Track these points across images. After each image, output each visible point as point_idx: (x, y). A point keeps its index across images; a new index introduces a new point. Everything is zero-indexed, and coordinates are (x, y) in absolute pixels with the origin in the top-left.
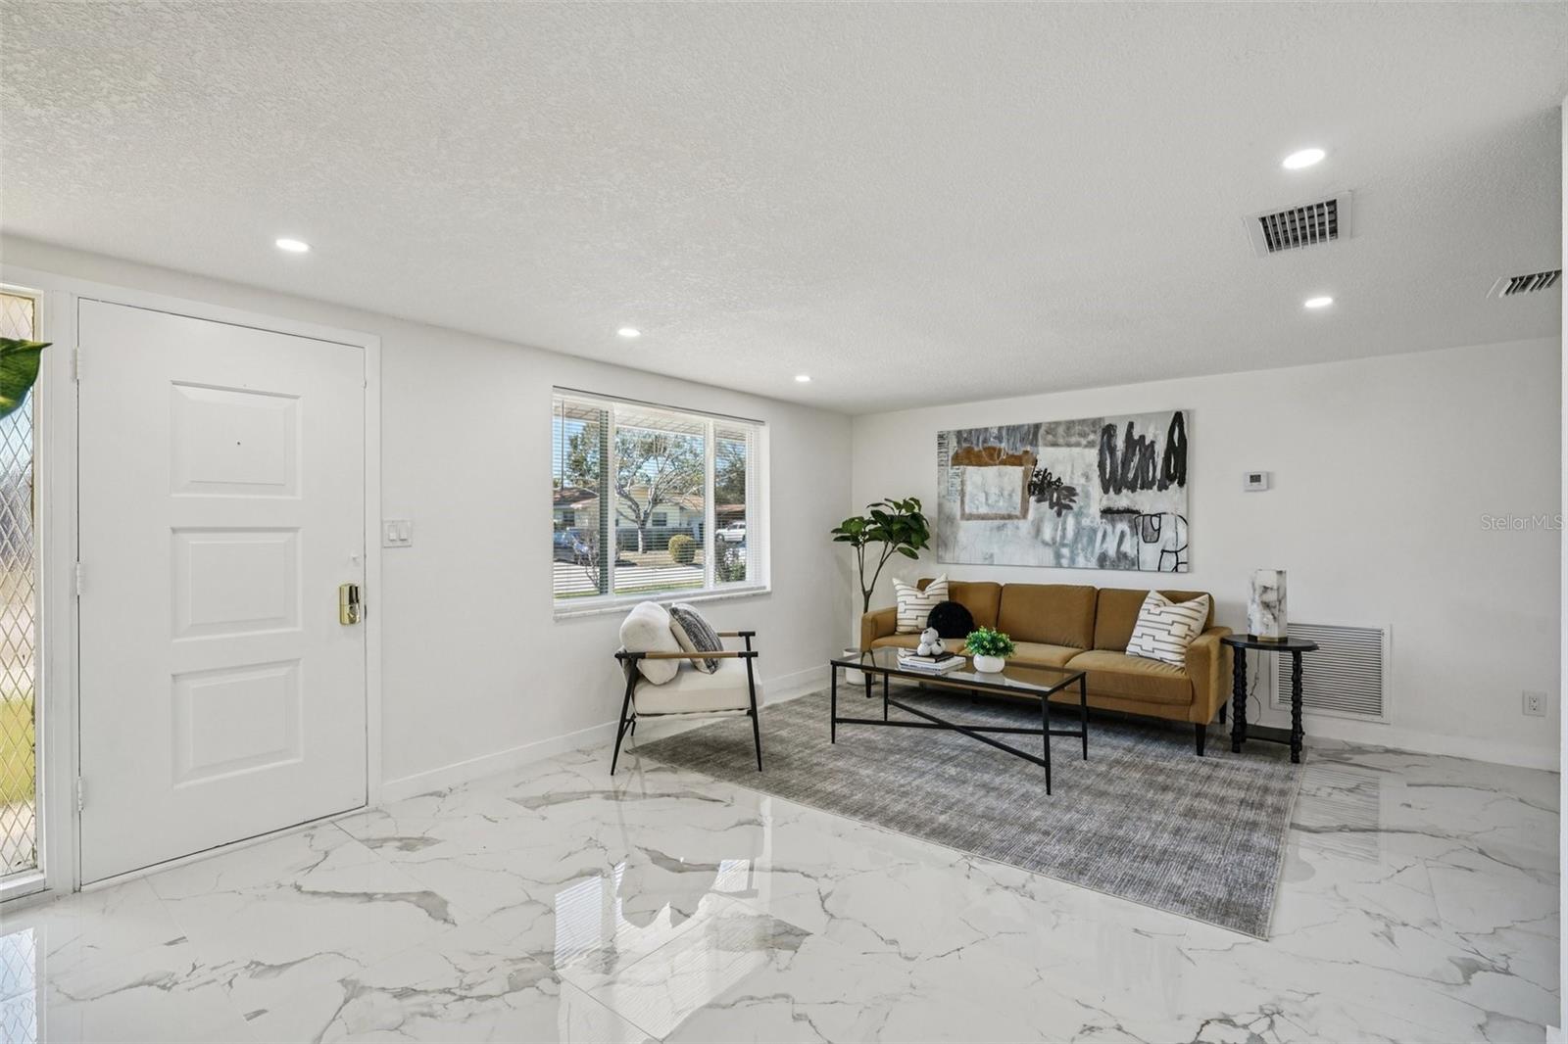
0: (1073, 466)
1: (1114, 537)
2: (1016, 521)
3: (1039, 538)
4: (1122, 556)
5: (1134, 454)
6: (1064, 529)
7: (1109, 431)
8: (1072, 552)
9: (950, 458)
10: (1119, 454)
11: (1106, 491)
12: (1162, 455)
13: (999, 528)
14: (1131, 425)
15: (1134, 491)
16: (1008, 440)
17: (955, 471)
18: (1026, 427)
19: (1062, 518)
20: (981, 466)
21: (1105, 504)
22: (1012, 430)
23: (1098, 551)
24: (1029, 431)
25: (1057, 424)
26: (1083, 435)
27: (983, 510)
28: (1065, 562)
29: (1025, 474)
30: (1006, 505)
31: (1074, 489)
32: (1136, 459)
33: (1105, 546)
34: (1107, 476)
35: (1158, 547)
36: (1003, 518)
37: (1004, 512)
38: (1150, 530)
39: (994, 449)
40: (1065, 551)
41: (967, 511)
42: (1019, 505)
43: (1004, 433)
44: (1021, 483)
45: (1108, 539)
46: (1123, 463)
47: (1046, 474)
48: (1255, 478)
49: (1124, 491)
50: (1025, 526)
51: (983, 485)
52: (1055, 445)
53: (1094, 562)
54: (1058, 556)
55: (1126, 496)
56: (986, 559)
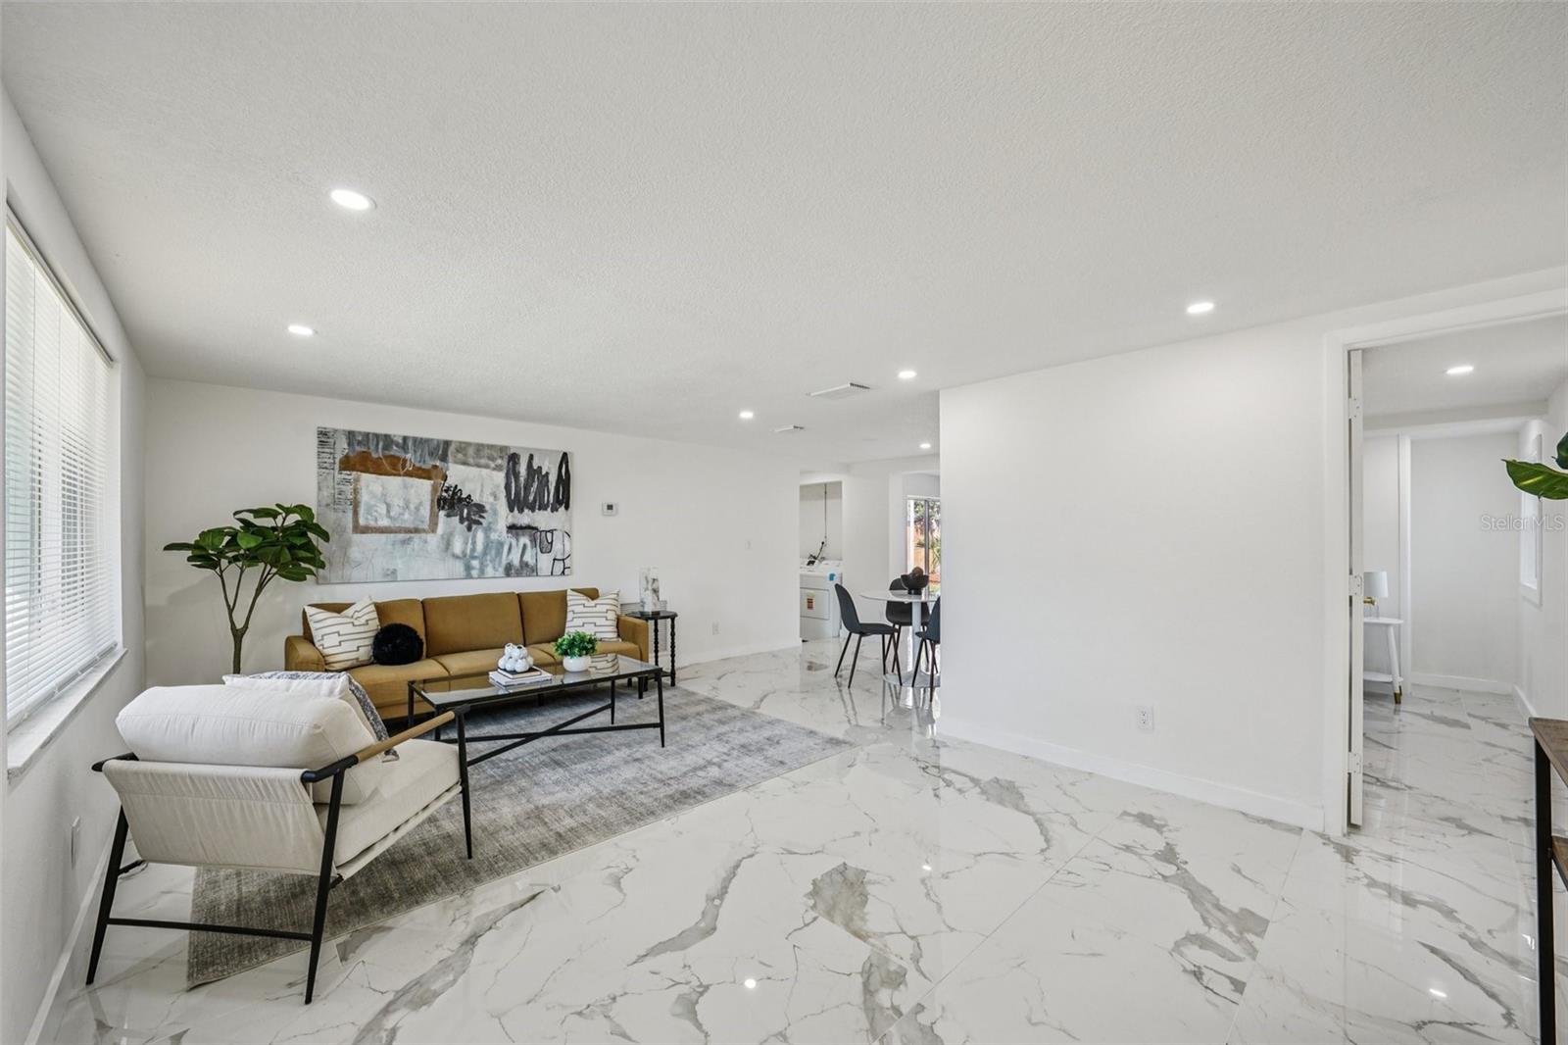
0: (482, 485)
1: (517, 549)
2: (423, 535)
3: (449, 551)
4: (524, 565)
5: (534, 481)
6: (474, 543)
7: (514, 458)
8: (482, 564)
9: (337, 461)
10: (522, 479)
11: (512, 510)
12: (554, 484)
13: (404, 542)
14: (531, 457)
15: (533, 511)
16: (415, 451)
17: (343, 476)
18: (436, 442)
19: (471, 533)
20: (381, 474)
21: (510, 521)
22: (419, 442)
23: (504, 562)
24: (438, 445)
25: (469, 444)
26: (492, 459)
27: (384, 522)
28: (475, 573)
29: (434, 489)
30: (412, 518)
31: (484, 507)
32: (535, 485)
33: (510, 557)
34: (513, 497)
35: (551, 556)
36: (408, 531)
37: (410, 525)
38: (546, 543)
39: (398, 458)
40: (475, 563)
41: (362, 522)
42: (428, 518)
43: (410, 444)
44: (430, 497)
45: (513, 551)
46: (525, 488)
47: (456, 491)
48: (610, 507)
49: (526, 511)
50: (433, 540)
51: (384, 495)
52: (465, 463)
53: (501, 570)
54: (468, 568)
55: (528, 515)
56: (388, 575)
